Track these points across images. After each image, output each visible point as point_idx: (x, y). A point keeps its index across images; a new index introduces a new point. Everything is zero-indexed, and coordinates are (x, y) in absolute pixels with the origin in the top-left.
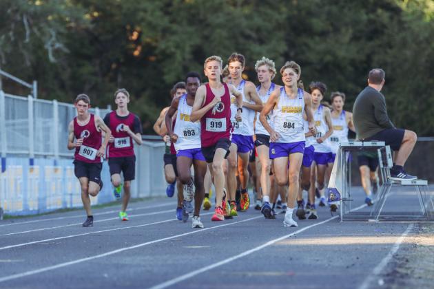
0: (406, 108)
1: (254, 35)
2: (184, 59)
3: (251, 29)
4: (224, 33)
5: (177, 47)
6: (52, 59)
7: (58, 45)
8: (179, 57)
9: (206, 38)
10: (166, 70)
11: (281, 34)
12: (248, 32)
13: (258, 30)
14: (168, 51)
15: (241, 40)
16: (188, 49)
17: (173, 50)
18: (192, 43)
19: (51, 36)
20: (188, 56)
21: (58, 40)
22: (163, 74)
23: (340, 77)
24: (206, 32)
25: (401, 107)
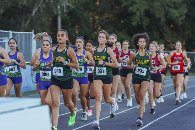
1: (173, 6)
2: (141, 15)
3: (172, 3)
4: (159, 4)
5: (138, 10)
8: (138, 14)
9: (151, 6)
10: (132, 20)
11: (185, 5)
12: (170, 4)
13: (175, 3)
14: (133, 11)
15: (167, 8)
16: (142, 11)
17: (135, 11)
18: (144, 8)
22: (131, 21)
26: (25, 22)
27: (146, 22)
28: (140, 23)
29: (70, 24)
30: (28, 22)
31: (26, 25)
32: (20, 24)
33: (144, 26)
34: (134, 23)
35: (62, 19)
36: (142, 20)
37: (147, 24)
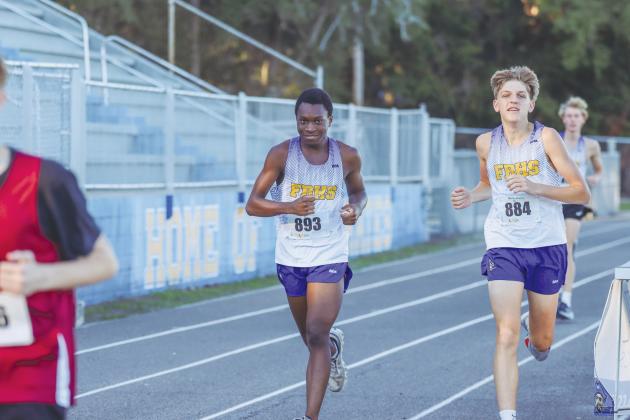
2: (587, 40)
5: (580, 25)
6: (405, 36)
7: (413, 19)
8: (581, 37)
9: (617, 15)
10: (564, 54)
14: (568, 31)
16: (592, 28)
17: (573, 28)
19: (404, 7)
20: (593, 37)
21: (414, 12)
22: (560, 58)
24: (616, 9)
27: (602, 59)
28: (586, 63)
33: (598, 74)
34: (570, 63)
36: (590, 53)
37: (605, 65)
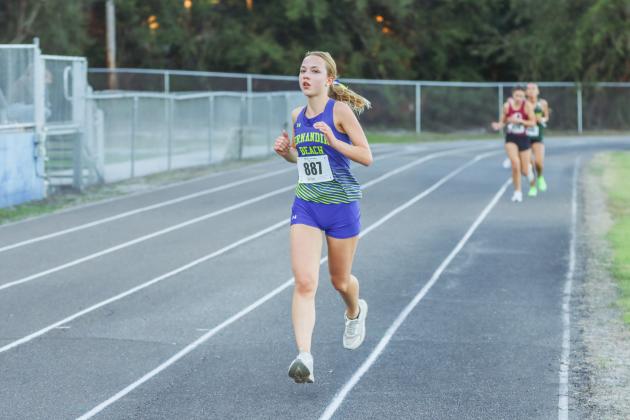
0: (544, 52)
22: (284, 10)
23: (475, 17)
25: (540, 50)
26: (27, 16)
27: (320, 12)
28: (307, 14)
29: (136, 18)
30: (34, 14)
31: (30, 22)
32: (15, 21)
33: (317, 23)
34: (293, 14)
35: (117, 7)
36: (310, 6)
37: (323, 16)
